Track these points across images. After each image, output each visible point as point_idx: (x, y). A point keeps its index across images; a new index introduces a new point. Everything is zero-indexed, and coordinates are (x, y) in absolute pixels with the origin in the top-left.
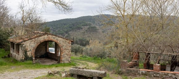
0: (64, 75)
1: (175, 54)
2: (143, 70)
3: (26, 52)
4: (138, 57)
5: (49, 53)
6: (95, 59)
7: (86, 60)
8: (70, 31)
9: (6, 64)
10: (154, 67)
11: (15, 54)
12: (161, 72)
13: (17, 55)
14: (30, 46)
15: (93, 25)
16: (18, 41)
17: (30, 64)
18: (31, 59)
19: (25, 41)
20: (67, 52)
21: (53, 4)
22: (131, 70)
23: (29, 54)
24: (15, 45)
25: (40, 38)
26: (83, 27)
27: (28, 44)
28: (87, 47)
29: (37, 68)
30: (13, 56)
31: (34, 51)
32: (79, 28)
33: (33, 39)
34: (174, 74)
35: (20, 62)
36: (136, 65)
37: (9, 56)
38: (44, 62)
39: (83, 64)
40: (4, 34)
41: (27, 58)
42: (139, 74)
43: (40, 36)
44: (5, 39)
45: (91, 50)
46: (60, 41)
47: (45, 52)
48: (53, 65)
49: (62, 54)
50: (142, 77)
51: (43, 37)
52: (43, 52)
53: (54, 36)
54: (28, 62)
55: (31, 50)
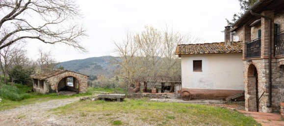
0: (93, 99)
1: (164, 81)
2: (145, 94)
3: (50, 86)
4: (140, 85)
5: (68, 86)
6: (105, 89)
7: (98, 90)
8: (80, 69)
9: (33, 97)
10: (152, 91)
11: (39, 89)
12: (157, 94)
13: (41, 89)
14: (54, 81)
15: (98, 64)
16: (42, 78)
17: (55, 95)
18: (55, 91)
19: (48, 77)
20: (84, 85)
21: (73, 47)
22: (136, 95)
23: (53, 88)
24: (39, 82)
25: (62, 74)
26: (90, 66)
27: (52, 80)
28: (96, 81)
29: (61, 98)
30: (37, 91)
31: (57, 85)
32: (87, 67)
33: (56, 76)
34: (166, 94)
35: (45, 95)
36: (138, 90)
37: (33, 91)
38: (65, 94)
39: (97, 93)
40: (26, 73)
41: (51, 91)
42: (142, 96)
43: (62, 73)
44: (27, 77)
45: (99, 83)
46: (78, 76)
47: (64, 86)
48: (73, 95)
49: (81, 87)
50: (145, 98)
51: (64, 73)
52: (63, 86)
53: (73, 73)
54: (53, 94)
55: (54, 85)
